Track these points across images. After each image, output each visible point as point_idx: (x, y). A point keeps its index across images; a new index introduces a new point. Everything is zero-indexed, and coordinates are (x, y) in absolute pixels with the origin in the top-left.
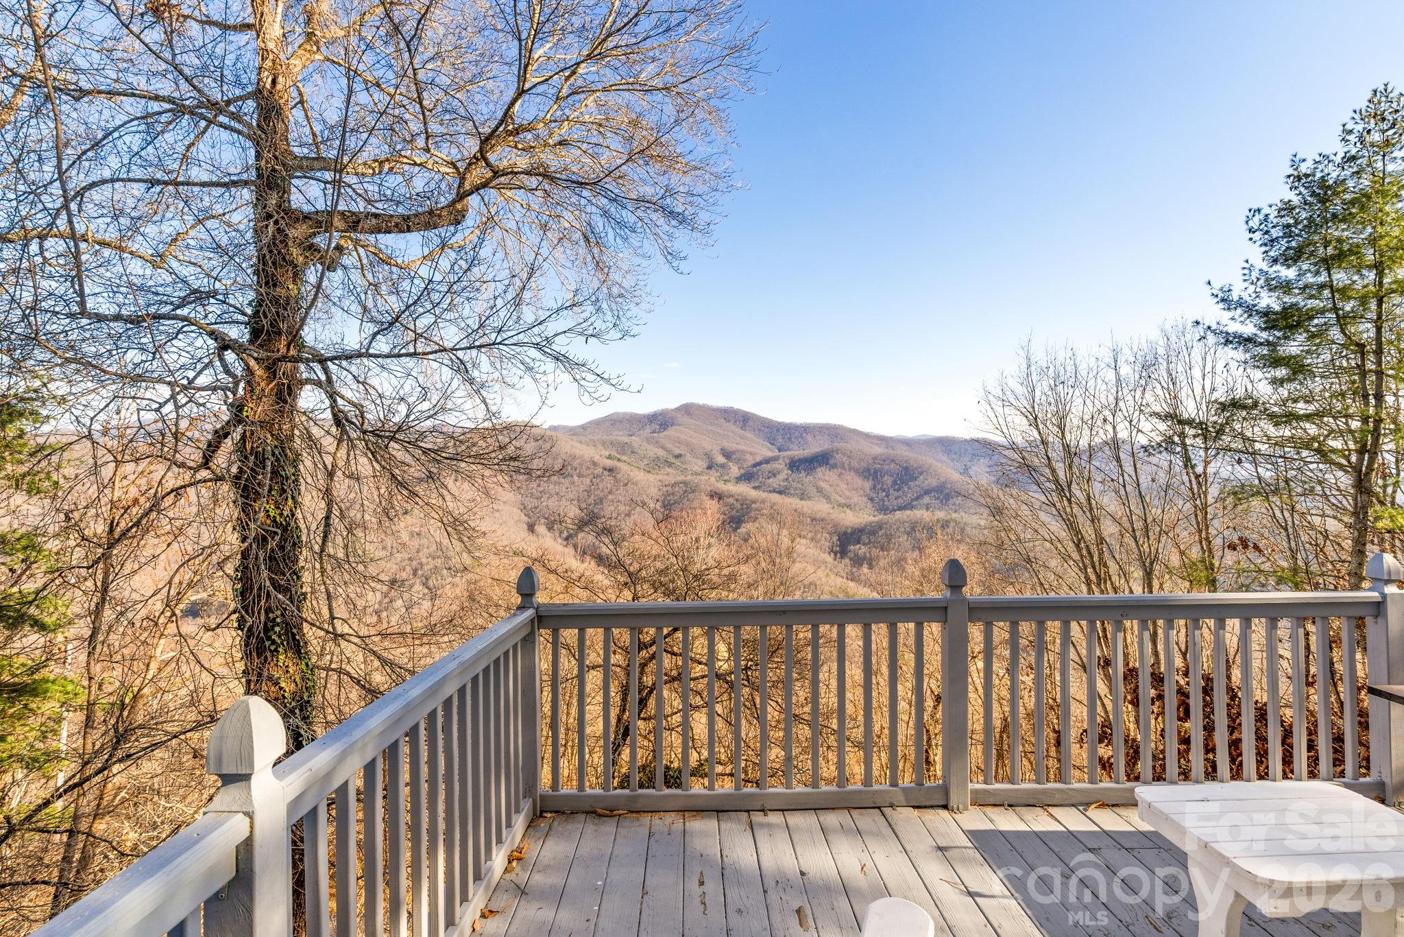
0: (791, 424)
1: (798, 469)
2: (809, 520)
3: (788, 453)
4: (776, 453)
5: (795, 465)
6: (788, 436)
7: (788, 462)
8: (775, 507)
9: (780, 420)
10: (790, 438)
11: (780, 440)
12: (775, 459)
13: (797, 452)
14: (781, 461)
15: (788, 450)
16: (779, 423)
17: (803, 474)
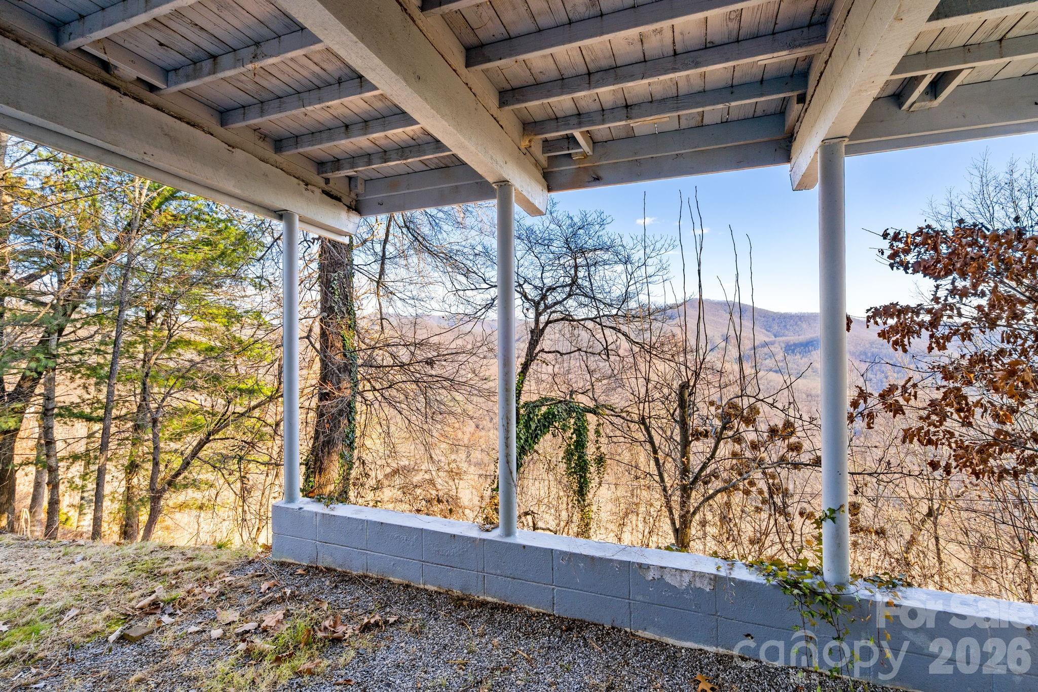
0: (787, 314)
1: (793, 352)
2: (804, 396)
3: (784, 338)
4: (772, 338)
5: (790, 349)
6: (784, 324)
7: (783, 346)
8: (771, 384)
9: (775, 311)
10: (785, 326)
11: (776, 328)
12: (773, 343)
13: (793, 338)
14: (776, 345)
15: (783, 335)
16: (775, 313)
17: (798, 356)
